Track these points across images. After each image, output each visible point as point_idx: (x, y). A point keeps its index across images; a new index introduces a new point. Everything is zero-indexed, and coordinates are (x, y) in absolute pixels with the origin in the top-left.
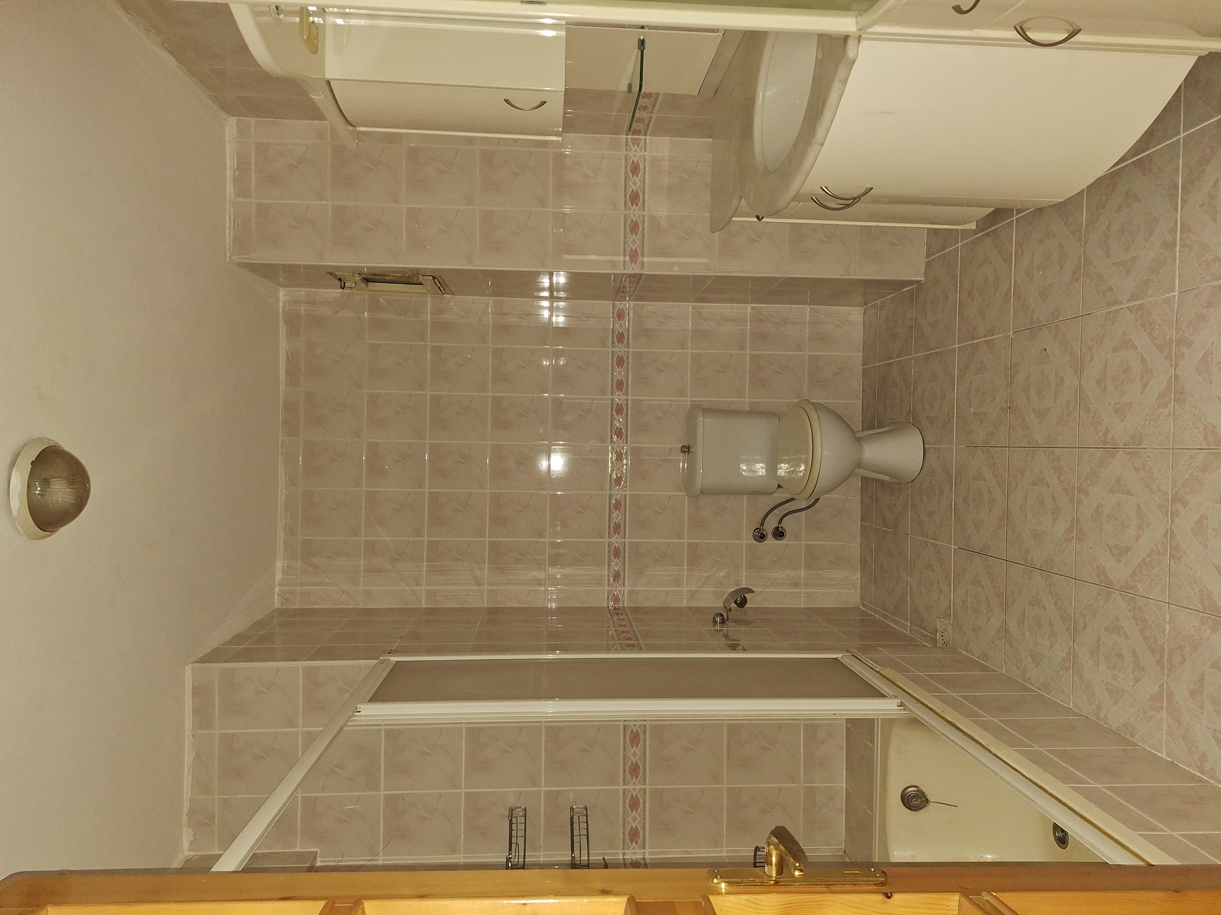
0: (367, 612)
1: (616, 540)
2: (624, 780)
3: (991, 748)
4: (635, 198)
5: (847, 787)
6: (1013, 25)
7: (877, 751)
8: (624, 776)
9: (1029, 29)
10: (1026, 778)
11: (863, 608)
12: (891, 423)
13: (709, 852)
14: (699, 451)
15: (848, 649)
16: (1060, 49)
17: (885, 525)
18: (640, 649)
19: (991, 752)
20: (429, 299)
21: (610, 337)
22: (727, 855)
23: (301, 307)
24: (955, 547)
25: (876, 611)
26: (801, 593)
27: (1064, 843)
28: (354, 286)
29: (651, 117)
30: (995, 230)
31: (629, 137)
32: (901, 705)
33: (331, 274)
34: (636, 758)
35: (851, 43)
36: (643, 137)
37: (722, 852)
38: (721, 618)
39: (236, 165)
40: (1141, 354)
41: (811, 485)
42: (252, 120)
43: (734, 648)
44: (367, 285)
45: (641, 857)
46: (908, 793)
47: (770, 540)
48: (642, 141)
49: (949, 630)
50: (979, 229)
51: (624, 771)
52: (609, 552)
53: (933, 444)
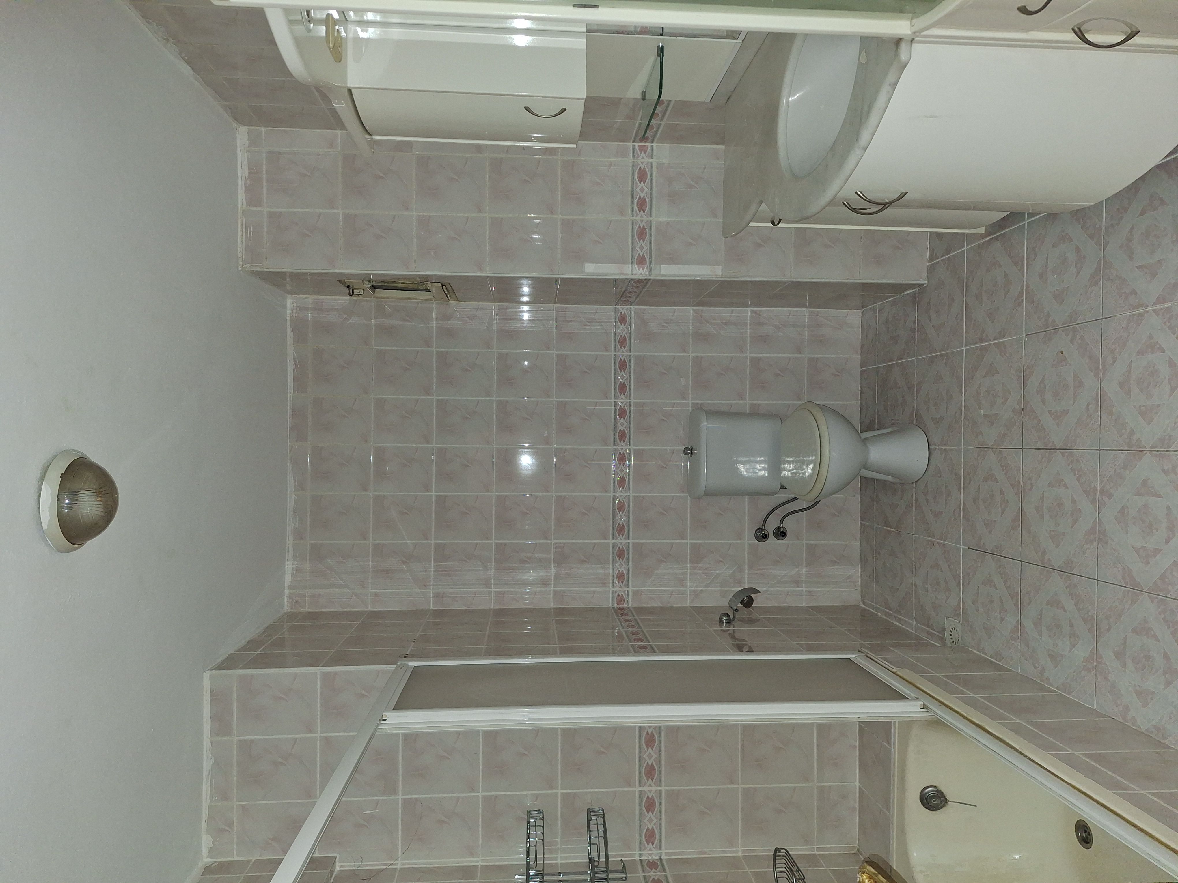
0: (376, 615)
1: (621, 541)
2: (640, 782)
3: (1027, 754)
4: (642, 205)
5: (861, 786)
6: (1071, 27)
7: (894, 751)
8: (640, 777)
9: (1088, 31)
10: (1068, 783)
11: (863, 606)
12: (893, 424)
13: (724, 852)
14: (703, 452)
15: (860, 650)
16: (1116, 51)
17: (887, 524)
18: (653, 652)
19: (1026, 756)
20: (434, 306)
21: (613, 341)
22: (743, 854)
23: (308, 314)
24: (964, 547)
25: (877, 609)
26: (802, 591)
27: (1088, 843)
28: (362, 294)
29: (660, 124)
30: (1004, 234)
31: (636, 144)
32: (924, 707)
33: (340, 281)
34: (652, 759)
35: (903, 46)
36: (649, 145)
37: (737, 851)
38: (727, 618)
39: (247, 175)
40: (1170, 357)
41: (819, 486)
42: (263, 129)
43: (740, 649)
44: (374, 292)
45: (657, 858)
46: (927, 793)
47: (772, 540)
48: (649, 150)
49: (958, 629)
50: (987, 234)
51: (640, 773)
52: (613, 553)
53: (939, 445)
